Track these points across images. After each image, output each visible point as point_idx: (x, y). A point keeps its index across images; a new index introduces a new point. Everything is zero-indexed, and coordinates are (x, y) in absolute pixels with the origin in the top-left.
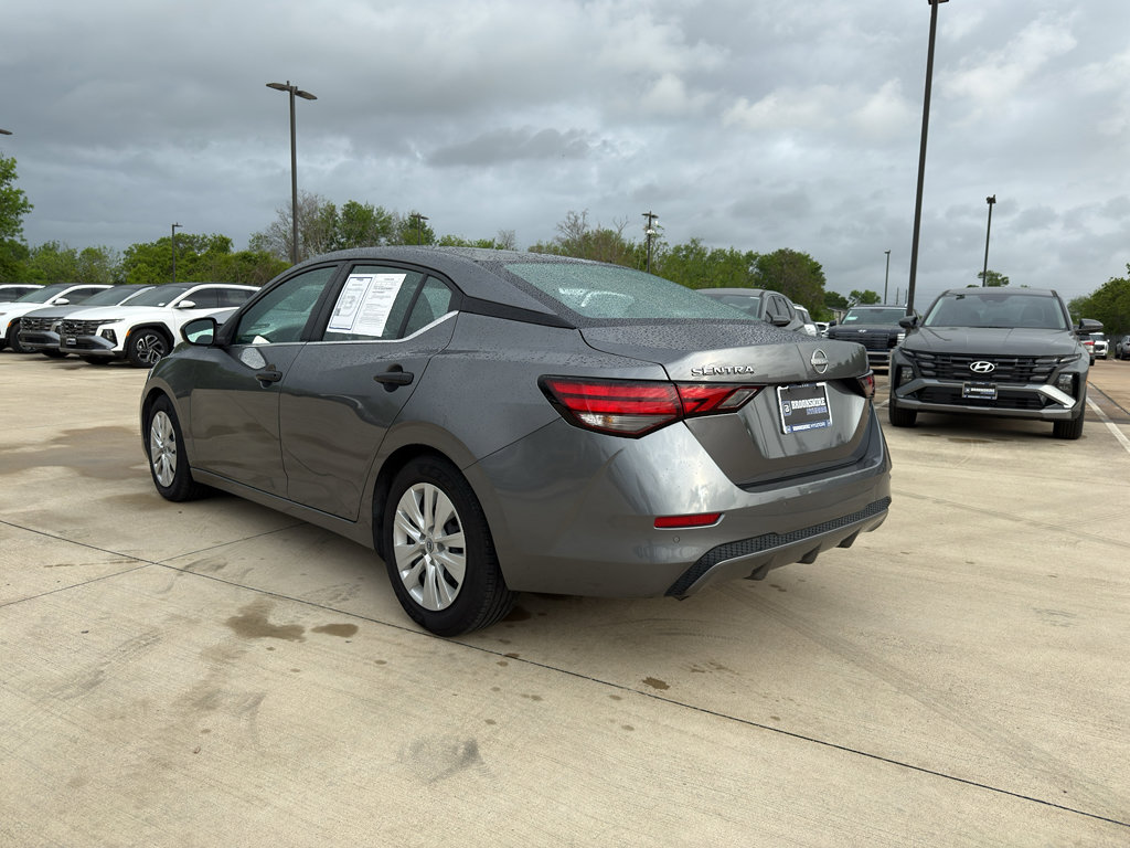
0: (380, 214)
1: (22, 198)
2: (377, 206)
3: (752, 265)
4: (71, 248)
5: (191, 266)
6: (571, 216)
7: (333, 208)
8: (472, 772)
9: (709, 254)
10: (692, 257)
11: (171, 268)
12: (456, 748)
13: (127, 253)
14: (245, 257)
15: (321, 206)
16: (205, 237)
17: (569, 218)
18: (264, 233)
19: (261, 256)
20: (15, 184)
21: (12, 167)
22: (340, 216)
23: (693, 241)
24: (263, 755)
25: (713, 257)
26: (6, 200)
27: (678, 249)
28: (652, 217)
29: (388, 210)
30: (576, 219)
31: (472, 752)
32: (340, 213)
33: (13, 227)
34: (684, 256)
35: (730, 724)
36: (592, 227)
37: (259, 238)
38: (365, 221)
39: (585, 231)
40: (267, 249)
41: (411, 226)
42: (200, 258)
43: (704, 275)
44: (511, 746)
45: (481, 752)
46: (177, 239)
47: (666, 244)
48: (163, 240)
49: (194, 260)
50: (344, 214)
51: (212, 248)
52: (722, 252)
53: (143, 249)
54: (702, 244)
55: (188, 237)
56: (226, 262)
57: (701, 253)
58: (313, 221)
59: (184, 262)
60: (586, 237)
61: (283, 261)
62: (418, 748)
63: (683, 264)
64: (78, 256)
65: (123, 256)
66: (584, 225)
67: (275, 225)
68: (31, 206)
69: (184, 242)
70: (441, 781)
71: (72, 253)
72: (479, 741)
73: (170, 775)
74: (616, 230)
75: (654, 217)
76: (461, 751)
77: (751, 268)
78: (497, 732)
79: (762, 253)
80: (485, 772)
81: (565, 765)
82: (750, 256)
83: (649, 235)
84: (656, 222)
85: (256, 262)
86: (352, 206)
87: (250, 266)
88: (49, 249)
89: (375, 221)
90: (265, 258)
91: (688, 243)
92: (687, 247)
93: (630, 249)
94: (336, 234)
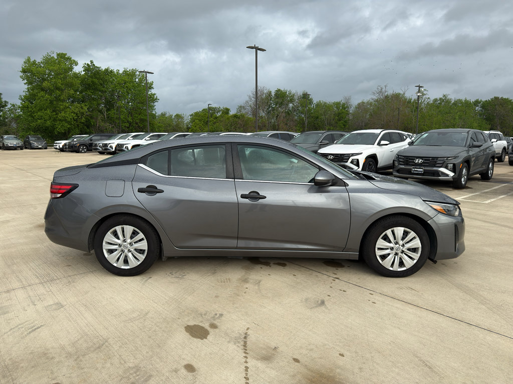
0: (290, 93)
1: (155, 96)
2: (288, 90)
3: (478, 106)
4: (171, 114)
5: (215, 120)
6: (379, 88)
7: (270, 92)
8: (323, 308)
9: (453, 102)
10: (443, 103)
11: (207, 121)
12: (318, 301)
13: (191, 115)
14: (235, 116)
15: (265, 92)
16: (220, 108)
17: (378, 89)
18: (243, 105)
19: (241, 115)
20: (153, 91)
21: (152, 84)
22: (273, 95)
23: (444, 96)
24: (263, 296)
25: (455, 103)
26: (150, 98)
27: (436, 100)
28: (420, 87)
29: (293, 92)
30: (382, 89)
31: (323, 303)
32: (273, 94)
33: (152, 107)
34: (439, 103)
35: (410, 306)
36: (390, 92)
37: (241, 107)
38: (283, 97)
39: (386, 93)
40: (243, 112)
41: (303, 98)
42: (218, 117)
43: (450, 113)
44: (335, 303)
45: (326, 303)
46: (210, 109)
47: (429, 98)
48: (204, 110)
49: (216, 118)
50: (275, 95)
51: (223, 113)
52: (460, 101)
53: (197, 114)
54: (449, 97)
55: (213, 108)
56: (228, 119)
57: (448, 101)
58: (262, 99)
59: (212, 119)
60: (387, 97)
61: (250, 116)
62: (306, 300)
63: (438, 107)
64: (173, 117)
65: (190, 117)
66: (386, 92)
67: (247, 102)
68: (159, 99)
69: (212, 110)
70: (313, 309)
71: (171, 116)
72: (325, 300)
73: (239, 298)
74: (402, 93)
75: (421, 87)
76: (319, 302)
77: (477, 108)
78: (331, 298)
79: (484, 100)
80: (327, 308)
81: (351, 310)
82: (477, 103)
83: (419, 96)
84: (422, 89)
85: (239, 118)
86: (279, 91)
87: (237, 120)
88: (163, 115)
89: (288, 96)
90: (243, 116)
91: (441, 97)
92: (440, 99)
93: (409, 102)
94: (271, 104)
